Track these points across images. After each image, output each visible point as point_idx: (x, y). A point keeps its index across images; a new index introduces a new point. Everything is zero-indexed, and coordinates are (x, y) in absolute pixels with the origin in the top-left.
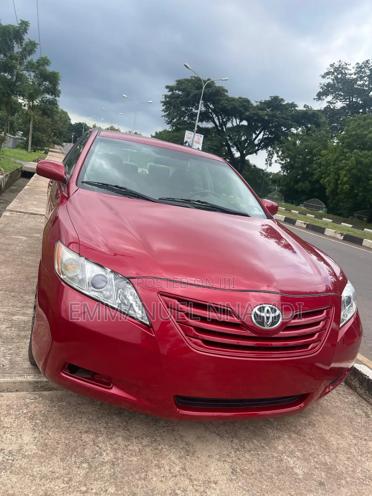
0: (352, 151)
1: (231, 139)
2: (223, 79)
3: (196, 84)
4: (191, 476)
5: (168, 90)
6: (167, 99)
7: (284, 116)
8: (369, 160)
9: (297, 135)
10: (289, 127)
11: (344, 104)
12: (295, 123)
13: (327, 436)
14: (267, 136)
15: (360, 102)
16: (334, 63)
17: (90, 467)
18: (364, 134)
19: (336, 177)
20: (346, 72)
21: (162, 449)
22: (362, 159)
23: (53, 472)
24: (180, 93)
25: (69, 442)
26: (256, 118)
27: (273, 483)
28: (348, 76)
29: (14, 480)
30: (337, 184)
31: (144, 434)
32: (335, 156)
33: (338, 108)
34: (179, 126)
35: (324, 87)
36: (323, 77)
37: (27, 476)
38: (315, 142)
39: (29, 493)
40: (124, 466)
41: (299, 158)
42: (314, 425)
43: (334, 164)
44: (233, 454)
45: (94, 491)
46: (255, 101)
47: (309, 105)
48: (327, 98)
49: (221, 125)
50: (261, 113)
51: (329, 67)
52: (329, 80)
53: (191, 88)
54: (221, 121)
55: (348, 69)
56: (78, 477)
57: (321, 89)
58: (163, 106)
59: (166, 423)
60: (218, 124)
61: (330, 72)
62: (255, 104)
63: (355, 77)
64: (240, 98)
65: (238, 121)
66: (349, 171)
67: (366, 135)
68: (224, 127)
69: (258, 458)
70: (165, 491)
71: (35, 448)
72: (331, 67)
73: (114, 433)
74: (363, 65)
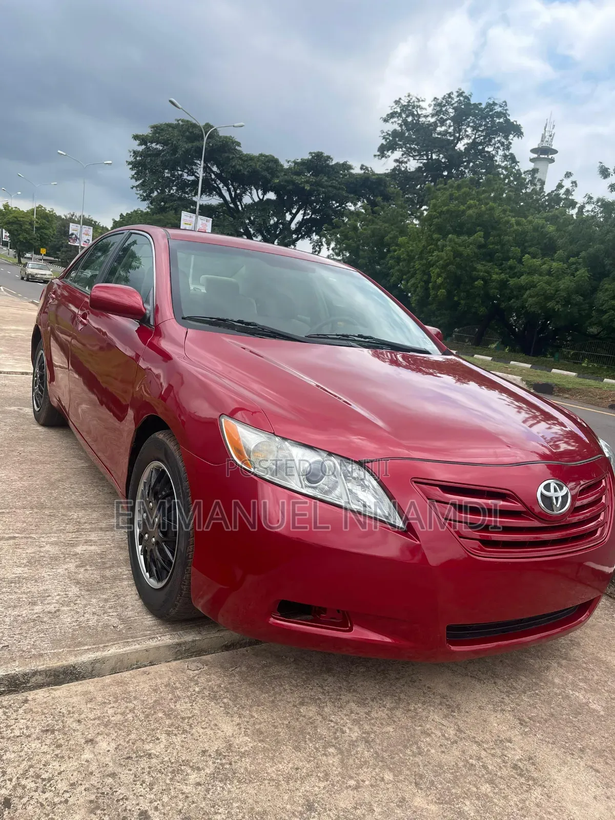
0: (445, 237)
1: (252, 223)
2: (236, 125)
3: (187, 133)
4: (474, 738)
5: (138, 142)
6: (138, 158)
7: (335, 183)
8: (471, 249)
9: (357, 214)
10: (342, 202)
11: (421, 163)
12: (352, 195)
13: (602, 655)
14: (308, 217)
15: (443, 161)
16: (400, 99)
17: (340, 752)
18: (459, 211)
19: (425, 278)
20: (420, 113)
21: (415, 709)
22: (461, 249)
23: (297, 769)
24: (159, 147)
25: (289, 722)
26: (290, 187)
27: (576, 726)
28: (422, 119)
29: (253, 792)
30: (427, 289)
31: (379, 693)
32: (421, 246)
33: (411, 170)
34: (162, 203)
35: (388, 136)
36: (386, 121)
37: (266, 782)
38: (387, 225)
39: (285, 805)
40: (382, 741)
41: (364, 251)
42: (579, 644)
43: (421, 258)
44: (507, 700)
45: (367, 783)
46: (286, 160)
47: (368, 166)
48: (393, 154)
49: (233, 201)
50: (297, 179)
51: (394, 104)
52: (394, 126)
53: (179, 140)
54: (233, 193)
55: (422, 108)
56: (334, 768)
57: (384, 140)
58: (131, 169)
59: (399, 673)
60: (228, 198)
61: (396, 113)
62: (286, 166)
63: (432, 120)
64: (261, 155)
65: (260, 192)
66: (444, 267)
67: (464, 212)
68: (238, 203)
69: (540, 699)
70: (456, 764)
71: (249, 740)
72: (396, 104)
73: (340, 699)
74: (444, 101)
